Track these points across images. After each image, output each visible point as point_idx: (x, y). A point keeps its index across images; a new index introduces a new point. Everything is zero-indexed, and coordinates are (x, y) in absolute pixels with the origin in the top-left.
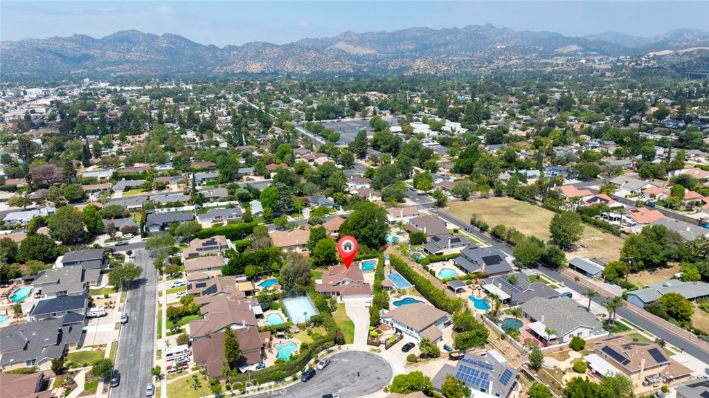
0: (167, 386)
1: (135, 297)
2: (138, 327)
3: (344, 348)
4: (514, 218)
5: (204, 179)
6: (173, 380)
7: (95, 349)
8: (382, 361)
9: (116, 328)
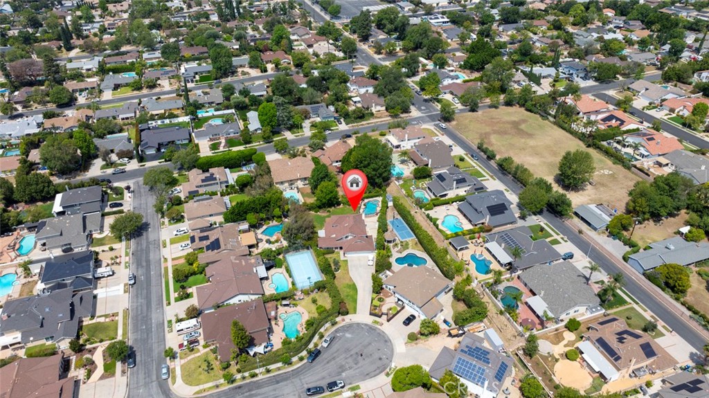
0: (182, 366)
1: (139, 248)
2: (147, 290)
3: (348, 319)
4: (523, 140)
5: (196, 73)
6: (186, 360)
7: (107, 320)
8: (383, 336)
9: (125, 292)
